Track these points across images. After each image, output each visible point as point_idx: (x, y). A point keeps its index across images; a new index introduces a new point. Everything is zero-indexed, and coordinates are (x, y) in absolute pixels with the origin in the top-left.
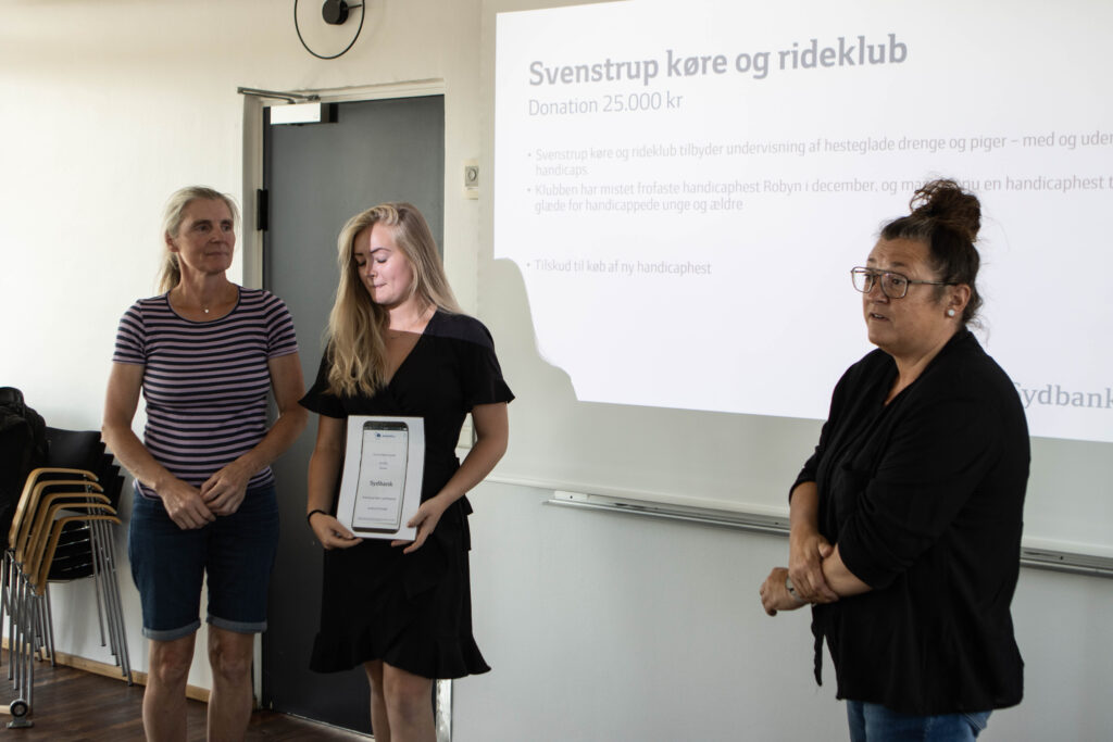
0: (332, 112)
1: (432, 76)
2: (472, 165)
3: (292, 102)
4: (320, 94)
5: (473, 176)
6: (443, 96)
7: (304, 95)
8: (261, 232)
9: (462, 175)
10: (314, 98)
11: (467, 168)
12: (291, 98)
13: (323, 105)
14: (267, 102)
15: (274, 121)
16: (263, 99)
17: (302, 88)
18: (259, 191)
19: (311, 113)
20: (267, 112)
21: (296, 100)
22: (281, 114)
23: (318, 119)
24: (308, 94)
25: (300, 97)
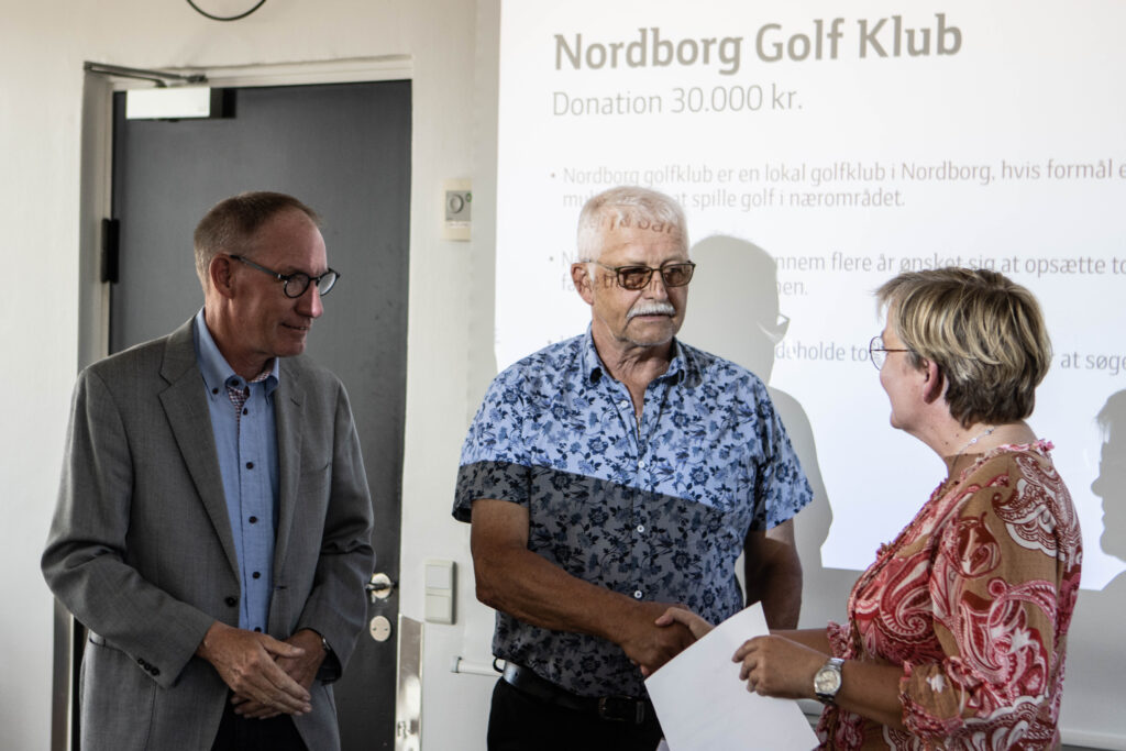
0: (226, 102)
1: (393, 51)
2: (456, 188)
3: (161, 85)
4: (208, 74)
5: (460, 204)
6: (408, 82)
7: (182, 73)
8: (107, 285)
9: (440, 205)
10: (199, 80)
11: (448, 194)
12: (159, 79)
13: (214, 92)
14: (120, 84)
15: (130, 114)
16: (113, 79)
17: (180, 64)
18: (105, 220)
19: (194, 103)
20: (119, 100)
21: (167, 82)
22: (143, 103)
23: (206, 112)
24: (188, 74)
25: (177, 77)
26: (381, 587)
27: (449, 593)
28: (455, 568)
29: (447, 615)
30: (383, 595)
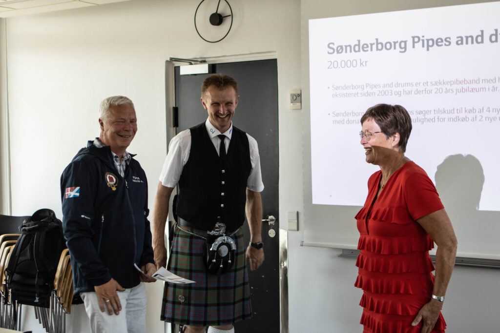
0: (213, 68)
1: (270, 50)
2: (294, 93)
3: (191, 64)
4: (207, 60)
5: (295, 98)
6: (276, 60)
8: (175, 128)
9: (289, 98)
10: (204, 62)
11: (291, 95)
12: (191, 62)
13: (209, 65)
14: (177, 64)
15: (182, 73)
16: (174, 62)
17: (197, 57)
18: (173, 107)
19: (203, 69)
20: (177, 69)
21: (193, 63)
22: (186, 70)
23: (207, 72)
24: (200, 60)
25: (197, 61)
26: (272, 220)
27: (296, 221)
28: (298, 213)
29: (295, 228)
30: (272, 223)
